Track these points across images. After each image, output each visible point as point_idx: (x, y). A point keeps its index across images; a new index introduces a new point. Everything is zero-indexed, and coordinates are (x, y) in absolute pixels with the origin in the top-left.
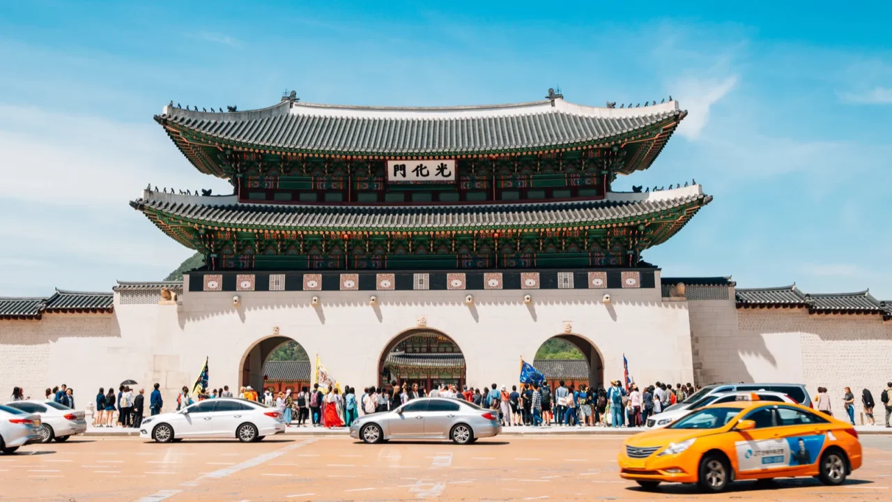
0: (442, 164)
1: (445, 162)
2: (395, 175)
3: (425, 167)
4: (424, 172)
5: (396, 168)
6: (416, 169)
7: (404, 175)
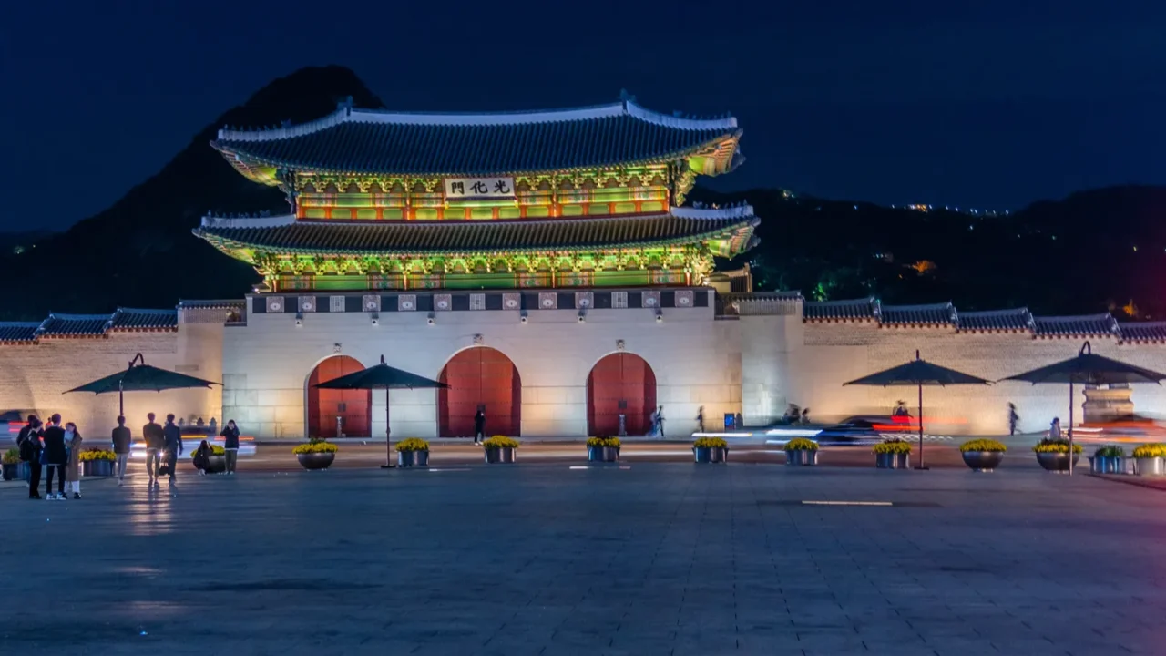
0: (500, 182)
1: (502, 180)
2: (453, 192)
3: (483, 185)
4: (483, 189)
5: (454, 186)
6: (475, 187)
7: (462, 192)
